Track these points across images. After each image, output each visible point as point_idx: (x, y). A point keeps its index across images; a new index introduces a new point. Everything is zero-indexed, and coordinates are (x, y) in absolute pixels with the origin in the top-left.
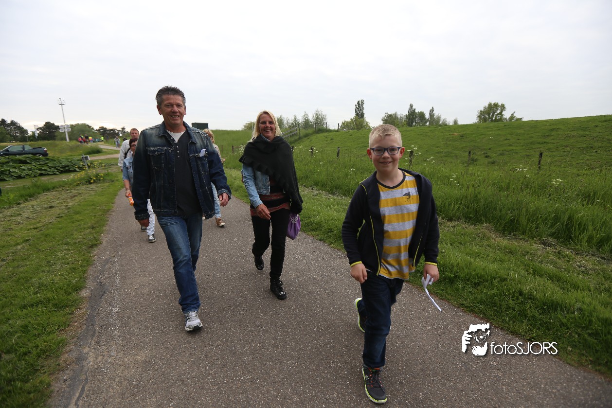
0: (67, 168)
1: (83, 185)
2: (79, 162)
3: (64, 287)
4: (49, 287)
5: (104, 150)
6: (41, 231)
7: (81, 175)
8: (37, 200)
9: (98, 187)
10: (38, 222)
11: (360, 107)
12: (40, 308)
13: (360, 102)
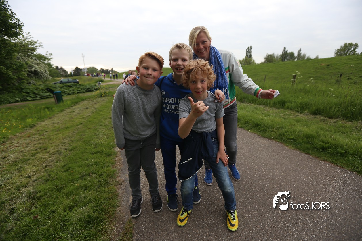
0: (89, 90)
1: (99, 97)
2: (94, 86)
3: (107, 145)
4: (100, 145)
5: (104, 80)
6: (86, 119)
7: (97, 92)
8: (79, 105)
9: (106, 99)
10: (83, 115)
11: (249, 51)
12: (99, 155)
13: (249, 48)
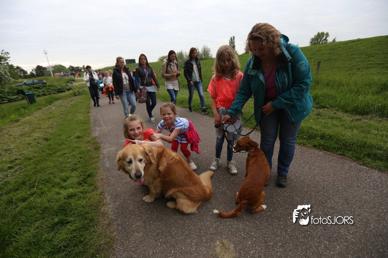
0: (61, 90)
7: (70, 92)
9: (80, 97)
11: (232, 41)
13: (232, 38)
